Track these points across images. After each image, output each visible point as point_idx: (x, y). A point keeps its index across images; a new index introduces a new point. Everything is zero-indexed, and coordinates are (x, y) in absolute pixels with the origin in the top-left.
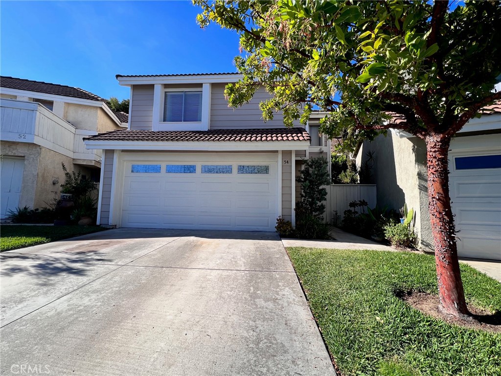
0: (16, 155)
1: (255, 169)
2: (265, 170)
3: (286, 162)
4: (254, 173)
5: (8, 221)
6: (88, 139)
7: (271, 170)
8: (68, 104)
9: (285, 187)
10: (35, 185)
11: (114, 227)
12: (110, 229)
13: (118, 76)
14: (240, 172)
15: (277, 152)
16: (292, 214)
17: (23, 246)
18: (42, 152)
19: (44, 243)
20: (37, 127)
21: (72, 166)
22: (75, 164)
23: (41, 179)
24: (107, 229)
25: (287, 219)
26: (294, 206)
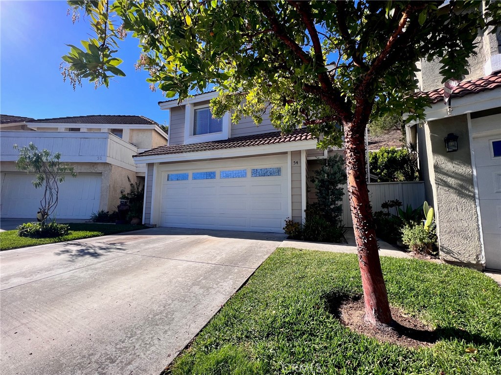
0: (97, 172)
1: (267, 172)
2: (278, 172)
3: (296, 163)
4: (267, 176)
5: (91, 221)
6: (136, 156)
7: (283, 172)
8: (132, 130)
9: (295, 188)
10: (108, 194)
11: (154, 226)
12: (151, 227)
13: (159, 103)
14: (253, 175)
15: (286, 153)
16: (303, 216)
17: (85, 238)
18: (113, 169)
19: (99, 236)
20: (108, 150)
21: (136, 178)
22: (137, 177)
23: (112, 189)
24: (148, 228)
25: (297, 220)
26: (304, 207)
